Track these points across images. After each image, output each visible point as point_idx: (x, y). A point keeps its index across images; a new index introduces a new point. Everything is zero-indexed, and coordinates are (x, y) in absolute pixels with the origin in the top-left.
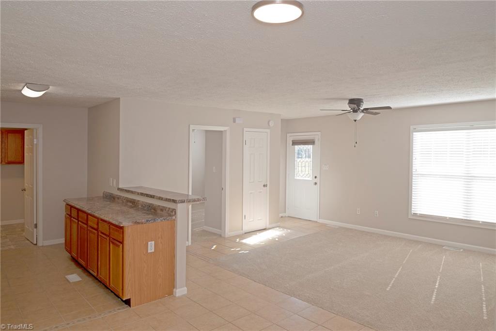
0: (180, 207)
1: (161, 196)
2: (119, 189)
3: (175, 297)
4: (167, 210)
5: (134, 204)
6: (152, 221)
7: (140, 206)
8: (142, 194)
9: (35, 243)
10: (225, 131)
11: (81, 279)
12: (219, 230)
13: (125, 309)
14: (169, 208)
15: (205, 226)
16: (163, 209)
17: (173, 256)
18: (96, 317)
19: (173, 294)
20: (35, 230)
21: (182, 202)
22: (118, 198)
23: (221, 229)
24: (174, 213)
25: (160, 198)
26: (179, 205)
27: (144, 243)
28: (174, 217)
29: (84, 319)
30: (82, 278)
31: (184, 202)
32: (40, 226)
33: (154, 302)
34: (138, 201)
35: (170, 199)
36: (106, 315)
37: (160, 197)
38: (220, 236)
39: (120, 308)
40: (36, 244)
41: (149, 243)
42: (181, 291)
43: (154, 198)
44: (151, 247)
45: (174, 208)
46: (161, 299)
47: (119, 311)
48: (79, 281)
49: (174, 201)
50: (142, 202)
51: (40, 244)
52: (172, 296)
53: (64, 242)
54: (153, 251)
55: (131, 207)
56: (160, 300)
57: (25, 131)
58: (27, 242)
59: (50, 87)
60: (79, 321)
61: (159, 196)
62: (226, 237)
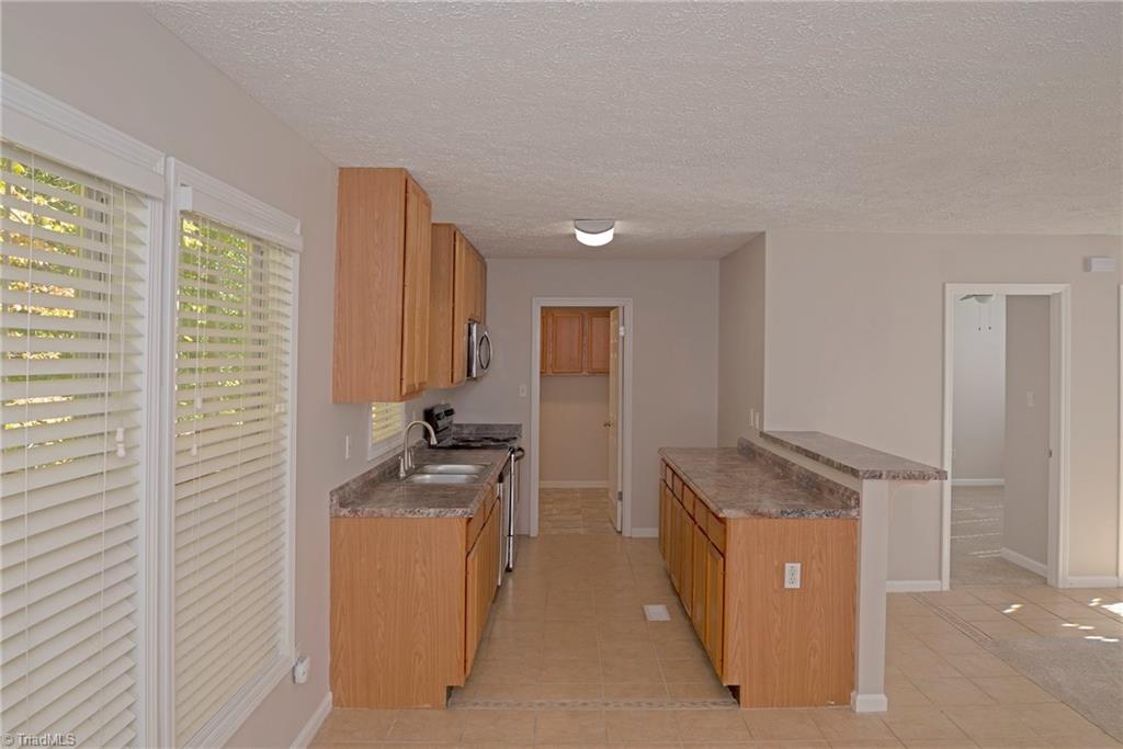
0: (869, 490)
1: (831, 458)
2: (762, 434)
3: (854, 712)
4: (841, 491)
5: (782, 469)
6: (796, 516)
7: (794, 478)
8: (799, 450)
9: (619, 529)
10: (1059, 294)
11: (668, 619)
12: (1040, 565)
13: (727, 708)
14: (846, 489)
15: (1004, 549)
16: (833, 489)
17: (850, 611)
18: (661, 706)
19: (848, 703)
20: (619, 503)
21: (874, 477)
22: (760, 455)
23: (1046, 563)
24: (853, 503)
25: (829, 463)
26: (867, 484)
27: (776, 563)
28: (854, 513)
29: (639, 704)
30: (671, 617)
31: (880, 477)
32: (627, 496)
33: (796, 709)
34: (793, 464)
35: (846, 467)
36: (684, 708)
37: (829, 460)
38: (1044, 581)
39: (719, 700)
40: (621, 532)
41: (788, 566)
42: (869, 701)
43: (817, 460)
44: (793, 576)
45: (854, 489)
46: (816, 706)
47: (714, 708)
48: (664, 622)
49: (854, 473)
50: (800, 467)
51: (626, 533)
52: (846, 706)
53: (657, 535)
54: (797, 585)
55: (777, 477)
56: (813, 708)
57: (612, 313)
58: (609, 525)
59: (617, 223)
60: (629, 705)
61: (827, 456)
62: (1061, 586)
